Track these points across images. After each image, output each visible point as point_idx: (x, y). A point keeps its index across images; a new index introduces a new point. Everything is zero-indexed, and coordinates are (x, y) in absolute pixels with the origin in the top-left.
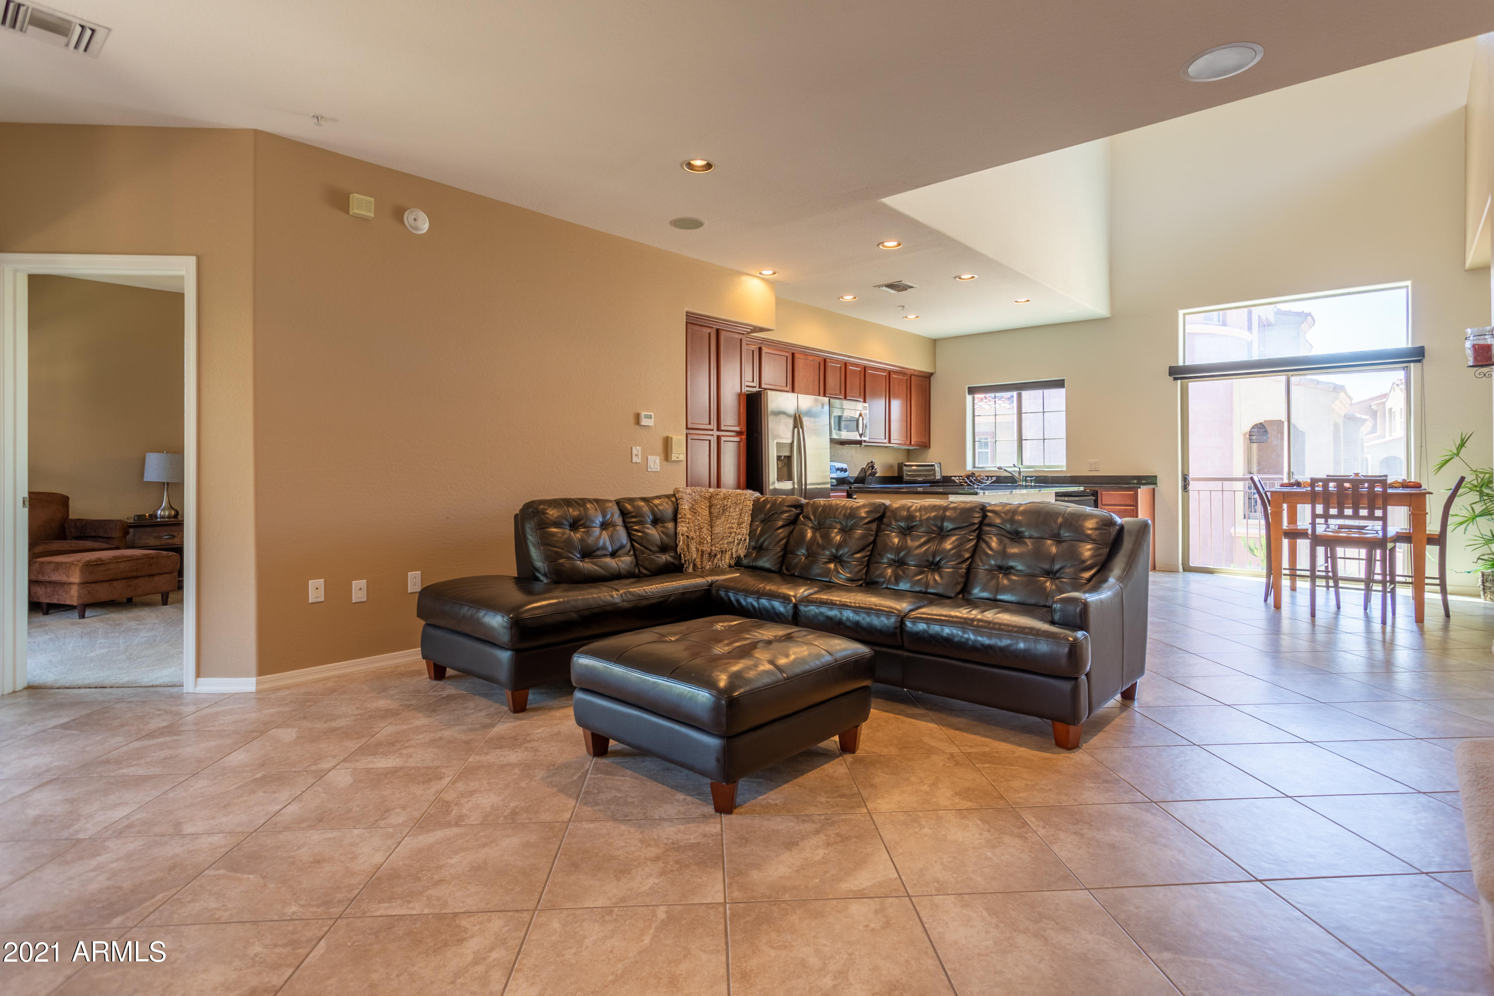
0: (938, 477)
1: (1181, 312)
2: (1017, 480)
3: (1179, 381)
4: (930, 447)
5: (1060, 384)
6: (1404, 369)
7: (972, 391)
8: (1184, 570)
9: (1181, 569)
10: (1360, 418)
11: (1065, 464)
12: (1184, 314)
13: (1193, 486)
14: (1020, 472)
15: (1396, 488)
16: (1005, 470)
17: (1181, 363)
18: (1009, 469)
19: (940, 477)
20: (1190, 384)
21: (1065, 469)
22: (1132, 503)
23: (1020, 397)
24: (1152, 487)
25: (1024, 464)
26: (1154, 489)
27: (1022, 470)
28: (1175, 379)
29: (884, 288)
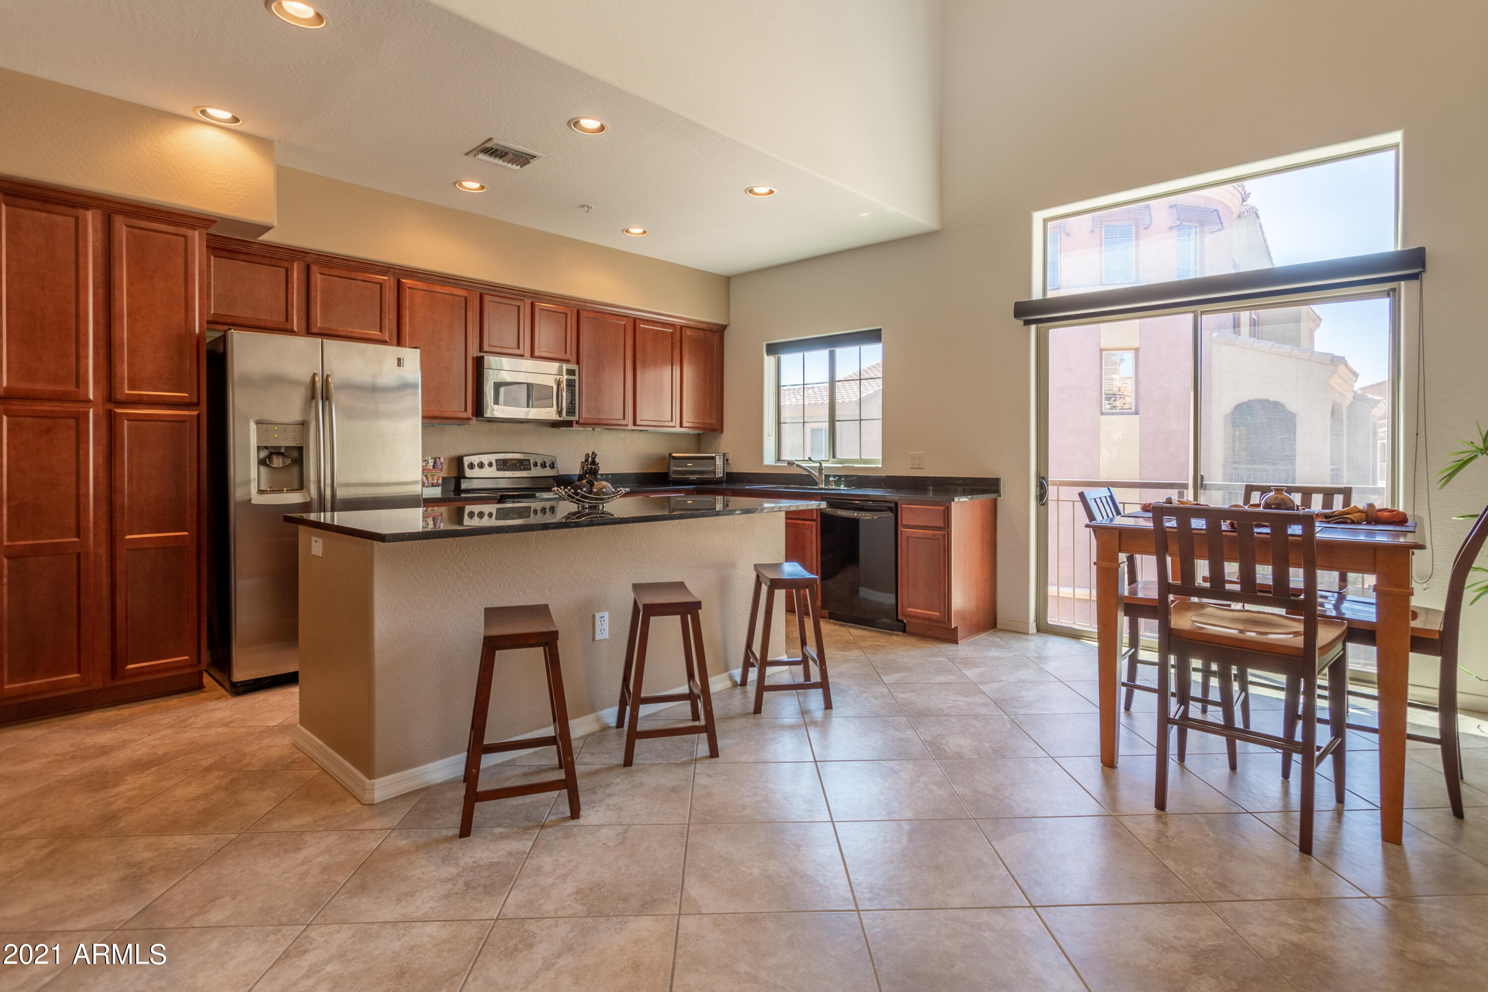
0: (719, 474)
1: (1038, 217)
2: (817, 481)
3: (1033, 327)
4: (722, 431)
5: (874, 336)
6: (1389, 296)
7: (773, 349)
8: (1039, 630)
9: (1032, 627)
10: (1372, 398)
11: (881, 458)
12: (1045, 221)
13: (1052, 491)
14: (820, 469)
15: (1353, 522)
16: (798, 465)
17: (1037, 294)
18: (804, 465)
19: (721, 475)
20: (1052, 332)
21: (880, 466)
22: (942, 525)
23: (832, 357)
24: (990, 496)
25: (838, 456)
26: (995, 501)
27: (824, 465)
28: (1027, 323)
29: (481, 156)
